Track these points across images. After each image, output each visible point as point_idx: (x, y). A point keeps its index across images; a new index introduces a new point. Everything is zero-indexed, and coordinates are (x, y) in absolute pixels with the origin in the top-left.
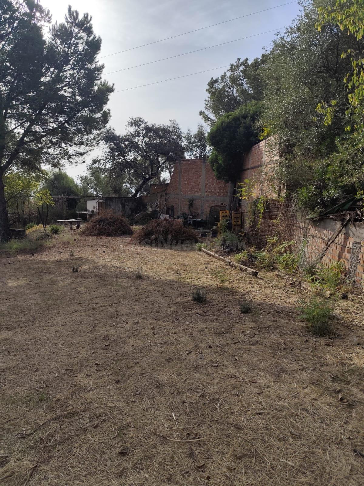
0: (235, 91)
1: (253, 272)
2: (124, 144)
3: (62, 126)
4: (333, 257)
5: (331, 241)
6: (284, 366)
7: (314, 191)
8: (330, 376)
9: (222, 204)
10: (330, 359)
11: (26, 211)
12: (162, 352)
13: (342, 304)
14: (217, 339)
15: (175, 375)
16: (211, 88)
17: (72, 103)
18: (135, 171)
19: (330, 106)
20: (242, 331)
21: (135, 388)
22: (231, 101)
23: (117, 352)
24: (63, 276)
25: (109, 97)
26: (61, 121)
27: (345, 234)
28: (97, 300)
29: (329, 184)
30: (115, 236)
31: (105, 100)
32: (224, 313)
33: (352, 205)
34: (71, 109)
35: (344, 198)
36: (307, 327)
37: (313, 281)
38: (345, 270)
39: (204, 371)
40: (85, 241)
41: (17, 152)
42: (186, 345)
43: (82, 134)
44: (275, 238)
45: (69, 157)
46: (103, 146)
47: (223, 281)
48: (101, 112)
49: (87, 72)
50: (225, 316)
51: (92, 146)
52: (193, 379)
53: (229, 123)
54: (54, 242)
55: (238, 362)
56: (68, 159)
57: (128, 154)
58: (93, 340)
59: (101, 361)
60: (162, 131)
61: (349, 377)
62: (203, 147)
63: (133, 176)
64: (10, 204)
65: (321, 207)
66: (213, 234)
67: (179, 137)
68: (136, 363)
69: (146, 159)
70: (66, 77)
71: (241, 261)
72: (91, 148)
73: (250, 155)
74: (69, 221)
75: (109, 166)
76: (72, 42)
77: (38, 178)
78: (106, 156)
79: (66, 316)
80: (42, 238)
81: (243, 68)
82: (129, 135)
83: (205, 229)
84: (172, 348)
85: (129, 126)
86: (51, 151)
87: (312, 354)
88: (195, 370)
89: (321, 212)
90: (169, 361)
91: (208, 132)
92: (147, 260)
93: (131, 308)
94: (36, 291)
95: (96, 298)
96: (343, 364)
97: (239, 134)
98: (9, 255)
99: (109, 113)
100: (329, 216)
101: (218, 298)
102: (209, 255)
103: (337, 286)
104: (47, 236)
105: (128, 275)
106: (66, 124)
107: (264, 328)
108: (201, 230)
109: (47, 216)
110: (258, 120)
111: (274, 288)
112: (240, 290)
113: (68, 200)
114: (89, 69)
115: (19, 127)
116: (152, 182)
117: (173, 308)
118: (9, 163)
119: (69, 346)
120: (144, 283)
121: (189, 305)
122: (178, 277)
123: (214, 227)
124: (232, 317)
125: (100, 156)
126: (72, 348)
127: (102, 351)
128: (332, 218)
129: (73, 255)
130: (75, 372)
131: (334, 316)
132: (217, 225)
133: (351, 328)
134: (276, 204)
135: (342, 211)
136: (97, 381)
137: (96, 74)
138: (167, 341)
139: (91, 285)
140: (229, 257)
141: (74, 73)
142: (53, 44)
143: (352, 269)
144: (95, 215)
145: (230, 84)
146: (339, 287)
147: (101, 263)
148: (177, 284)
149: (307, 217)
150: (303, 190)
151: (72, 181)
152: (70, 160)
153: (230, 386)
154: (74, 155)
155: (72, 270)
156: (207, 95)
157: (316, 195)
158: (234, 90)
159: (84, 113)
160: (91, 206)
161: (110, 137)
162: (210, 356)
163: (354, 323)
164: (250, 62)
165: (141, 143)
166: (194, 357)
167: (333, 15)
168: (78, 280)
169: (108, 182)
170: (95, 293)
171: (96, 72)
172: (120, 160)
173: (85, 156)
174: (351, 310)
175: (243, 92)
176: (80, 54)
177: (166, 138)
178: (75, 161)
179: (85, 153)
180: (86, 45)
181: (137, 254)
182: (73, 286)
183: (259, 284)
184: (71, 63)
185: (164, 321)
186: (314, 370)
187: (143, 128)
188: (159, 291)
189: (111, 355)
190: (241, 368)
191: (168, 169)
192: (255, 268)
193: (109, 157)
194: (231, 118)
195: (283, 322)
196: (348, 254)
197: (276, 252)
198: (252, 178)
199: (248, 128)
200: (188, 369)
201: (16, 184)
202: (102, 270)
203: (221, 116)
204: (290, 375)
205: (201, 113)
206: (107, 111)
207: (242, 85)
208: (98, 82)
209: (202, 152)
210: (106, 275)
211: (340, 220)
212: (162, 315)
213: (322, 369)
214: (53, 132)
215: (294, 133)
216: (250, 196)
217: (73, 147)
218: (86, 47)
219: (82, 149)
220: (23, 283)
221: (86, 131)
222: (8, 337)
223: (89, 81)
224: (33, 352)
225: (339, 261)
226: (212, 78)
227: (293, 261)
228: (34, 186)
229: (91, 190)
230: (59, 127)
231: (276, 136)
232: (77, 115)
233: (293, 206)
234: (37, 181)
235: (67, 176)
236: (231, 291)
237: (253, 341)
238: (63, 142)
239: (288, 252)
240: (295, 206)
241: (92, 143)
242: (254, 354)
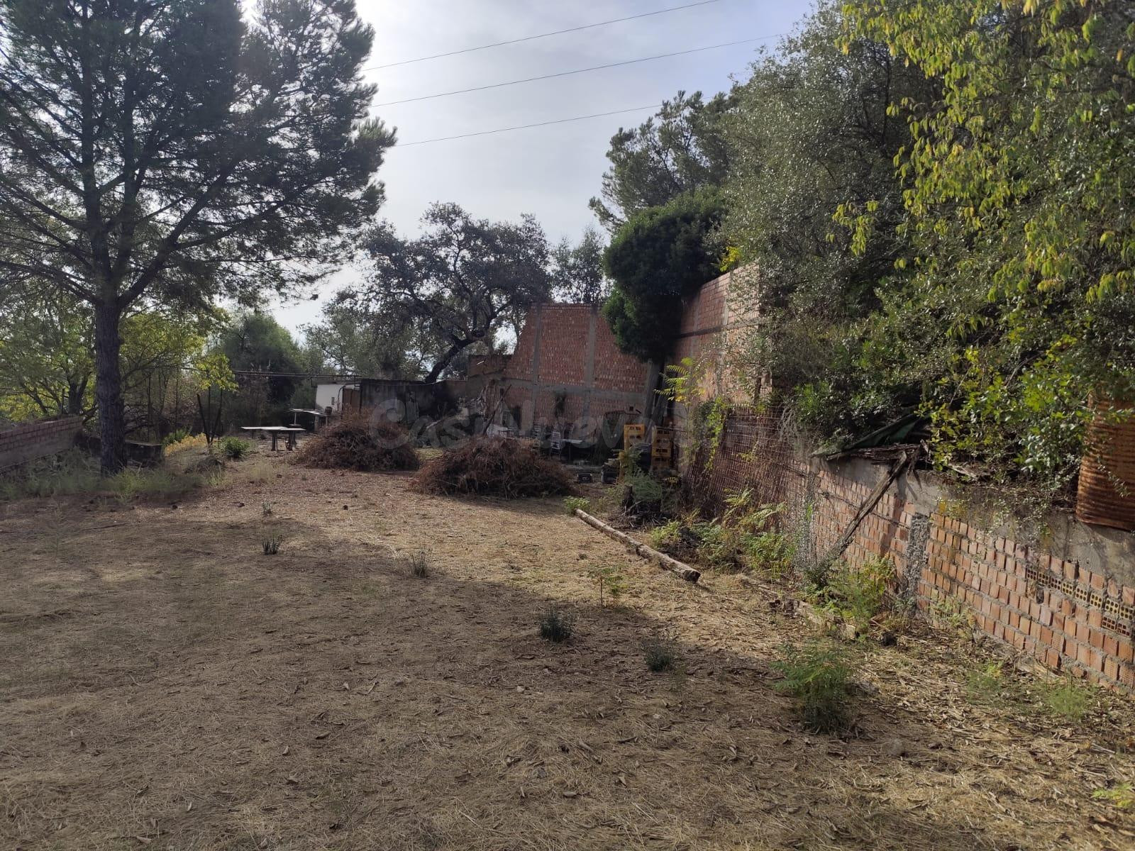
0: (670, 161)
1: (687, 572)
2: (414, 260)
3: (270, 213)
4: (870, 546)
5: (865, 510)
6: (730, 801)
7: (832, 394)
8: (831, 828)
9: (631, 409)
10: (837, 789)
11: (169, 400)
12: (451, 758)
13: (881, 658)
14: (582, 730)
15: (472, 816)
16: (618, 150)
17: (296, 163)
18: (436, 323)
19: (864, 211)
20: (644, 713)
21: (374, 843)
22: (661, 182)
23: (343, 756)
24: (240, 561)
25: (383, 156)
26: (268, 203)
27: (896, 496)
28: (312, 624)
29: (864, 381)
30: (375, 472)
31: (374, 162)
32: (608, 668)
33: (913, 430)
34: (294, 176)
35: (898, 413)
36: (793, 710)
37: (821, 601)
38: (896, 576)
39: (542, 808)
40: (304, 479)
41: (159, 264)
42: (508, 742)
43: (317, 234)
44: (745, 494)
45: (282, 283)
46: (363, 262)
47: (615, 592)
48: (364, 189)
49: (336, 98)
50: (611, 676)
51: (335, 262)
52: (514, 826)
53: (652, 229)
54: (228, 477)
55: (623, 788)
56: (278, 288)
57: (422, 285)
58: (291, 724)
59: (303, 776)
60: (502, 237)
61: (873, 833)
62: (594, 279)
63: (430, 333)
64: (131, 384)
65: (846, 431)
66: (606, 476)
67: (541, 253)
68: (385, 784)
69: (463, 298)
70: (288, 107)
71: (663, 545)
72: (333, 267)
73: (696, 303)
74: (270, 431)
75: (375, 307)
76: (306, 33)
77: (204, 327)
78: (370, 284)
79: (233, 662)
80: (202, 467)
81: (691, 113)
82: (426, 242)
83: (590, 464)
84: (476, 750)
85: (429, 221)
86: (240, 267)
87: (797, 774)
88: (522, 804)
89: (846, 442)
90: (463, 780)
91: (606, 248)
92: (445, 533)
93: (391, 648)
94: (171, 596)
95: (312, 619)
96: (864, 801)
97: (673, 255)
98: (115, 506)
99: (382, 192)
100: (864, 453)
101: (599, 631)
102: (594, 525)
103: (875, 614)
104: (213, 463)
105: (396, 567)
106: (279, 209)
107: (696, 708)
108: (580, 465)
109: (219, 414)
110: (716, 229)
111: (733, 613)
112: (655, 614)
113: (273, 381)
114: (341, 94)
115: (168, 211)
116: (474, 348)
117: (492, 652)
118: (137, 289)
119: (230, 736)
120: (432, 589)
121: (529, 647)
122: (512, 576)
123: (611, 462)
124: (627, 680)
125: (356, 284)
126: (236, 742)
127: (308, 751)
128: (869, 458)
129: (269, 512)
130: (236, 799)
131: (858, 686)
132: (617, 456)
133: (891, 714)
134: (748, 417)
135: (891, 444)
136: (287, 824)
137: (356, 104)
138: (466, 733)
139: (305, 588)
140: (639, 533)
141: (305, 100)
142: (263, 34)
143: (910, 575)
144: (334, 418)
145: (661, 144)
146: (879, 617)
147: (334, 534)
148: (509, 594)
149: (815, 452)
150: (808, 391)
151: (287, 337)
152: (283, 290)
153: (596, 845)
154: (293, 280)
155: (262, 550)
156: (608, 165)
157: (836, 403)
158: (669, 157)
159: (322, 187)
160: (327, 396)
161: (382, 244)
162: (562, 771)
163: (900, 704)
164: (706, 101)
165: (452, 261)
166: (523, 774)
167: (872, 23)
168: (273, 575)
169: (371, 345)
170: (312, 608)
171: (358, 101)
172: (403, 297)
173: (317, 283)
174: (899, 673)
175: (689, 164)
176: (324, 58)
177: (511, 253)
178: (293, 293)
179: (318, 277)
180: (338, 40)
181: (424, 516)
182: (261, 588)
183: (698, 602)
184: (302, 77)
185: (467, 683)
186: (795, 812)
187: (459, 229)
188: (462, 610)
189: (328, 761)
190: (629, 804)
191: (513, 322)
192: (696, 562)
193: (376, 288)
194: (659, 220)
195: (739, 695)
196: (902, 542)
197: (745, 526)
198: (700, 355)
199: (695, 243)
200: (504, 801)
201: (152, 338)
202: (336, 552)
203: (637, 212)
204: (738, 823)
205: (593, 203)
206: (378, 187)
207: (687, 149)
208: (362, 122)
209: (591, 290)
210: (343, 565)
211: (886, 463)
212: (462, 667)
213: (815, 811)
214: (248, 226)
215: (791, 263)
216: (693, 396)
217: (291, 261)
218: (338, 46)
219: (313, 267)
220: (140, 575)
221: (324, 227)
222: (85, 707)
223: (339, 118)
224: (143, 746)
225: (882, 556)
226: (621, 130)
227: (781, 551)
228: (193, 345)
229: (330, 362)
230: (262, 215)
231: (753, 267)
232: (307, 191)
233: (784, 425)
234: (200, 334)
235: (276, 325)
236: (632, 617)
237: (665, 738)
238: (271, 249)
239: (773, 529)
240: (789, 425)
241: (337, 256)
242: (664, 770)
